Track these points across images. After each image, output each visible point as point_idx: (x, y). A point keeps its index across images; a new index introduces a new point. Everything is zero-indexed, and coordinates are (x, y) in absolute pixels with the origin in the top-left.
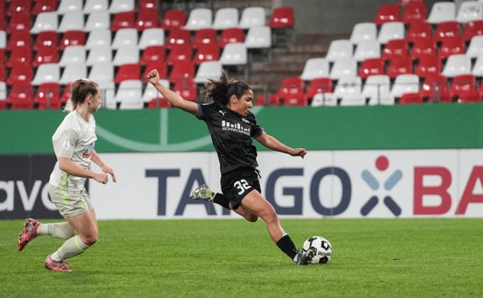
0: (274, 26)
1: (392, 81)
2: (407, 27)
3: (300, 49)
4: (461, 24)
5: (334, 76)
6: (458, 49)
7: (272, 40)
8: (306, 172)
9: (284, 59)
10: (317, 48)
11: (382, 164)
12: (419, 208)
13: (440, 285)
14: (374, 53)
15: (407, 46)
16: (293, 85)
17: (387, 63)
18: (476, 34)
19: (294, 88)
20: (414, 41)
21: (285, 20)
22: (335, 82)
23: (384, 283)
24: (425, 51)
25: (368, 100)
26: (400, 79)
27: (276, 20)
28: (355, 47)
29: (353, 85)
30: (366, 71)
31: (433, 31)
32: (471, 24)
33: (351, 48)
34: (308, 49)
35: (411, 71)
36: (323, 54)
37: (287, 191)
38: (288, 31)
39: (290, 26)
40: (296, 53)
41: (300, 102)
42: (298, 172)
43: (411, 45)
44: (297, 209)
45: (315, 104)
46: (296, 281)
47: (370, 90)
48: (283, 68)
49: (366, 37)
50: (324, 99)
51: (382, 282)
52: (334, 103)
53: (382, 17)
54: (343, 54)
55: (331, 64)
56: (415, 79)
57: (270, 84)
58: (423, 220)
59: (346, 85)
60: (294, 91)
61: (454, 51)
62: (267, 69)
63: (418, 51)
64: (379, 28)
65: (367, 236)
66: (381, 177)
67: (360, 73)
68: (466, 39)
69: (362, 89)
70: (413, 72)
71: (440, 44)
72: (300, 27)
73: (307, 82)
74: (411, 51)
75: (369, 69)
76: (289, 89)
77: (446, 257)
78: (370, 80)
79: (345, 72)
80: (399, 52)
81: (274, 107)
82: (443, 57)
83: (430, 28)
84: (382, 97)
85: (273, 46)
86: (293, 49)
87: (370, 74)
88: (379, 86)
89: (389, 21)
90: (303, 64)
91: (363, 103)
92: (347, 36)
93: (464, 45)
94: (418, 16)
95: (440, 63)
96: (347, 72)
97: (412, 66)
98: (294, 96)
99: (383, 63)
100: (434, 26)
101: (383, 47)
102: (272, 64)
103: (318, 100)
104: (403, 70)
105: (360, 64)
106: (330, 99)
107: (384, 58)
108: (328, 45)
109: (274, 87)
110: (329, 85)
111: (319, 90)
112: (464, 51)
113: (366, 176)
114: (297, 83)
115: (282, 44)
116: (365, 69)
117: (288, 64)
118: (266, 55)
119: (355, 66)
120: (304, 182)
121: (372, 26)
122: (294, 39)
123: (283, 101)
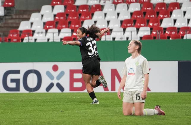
0: (6, 6)
1: (59, 31)
2: (65, 7)
3: (17, 17)
4: (89, 6)
5: (33, 29)
6: (88, 17)
7: (5, 13)
8: (21, 72)
9: (10, 21)
10: (25, 16)
11: (55, 68)
12: (72, 88)
13: (82, 123)
14: (51, 19)
15: (65, 16)
16: (15, 33)
17: (57, 23)
18: (96, 11)
19: (15, 34)
20: (69, 13)
21: (10, 4)
22: (34, 32)
23: (57, 122)
24: (74, 18)
25: (48, 40)
26: (62, 30)
27: (7, 3)
28: (42, 16)
29: (42, 33)
30: (48, 27)
31: (77, 9)
32: (94, 6)
33: (40, 16)
34: (21, 17)
35: (68, 27)
36: (28, 19)
37: (12, 81)
38: (12, 8)
39: (13, 6)
40: (16, 19)
41: (18, 41)
42: (18, 72)
43: (67, 15)
44: (17, 89)
45: (25, 41)
46: (17, 121)
47: (49, 35)
48: (10, 25)
49: (47, 11)
50: (29, 39)
51: (56, 121)
52: (33, 41)
53: (54, 3)
54: (37, 19)
55: (32, 24)
56: (70, 30)
57: (4, 32)
58: (74, 93)
59: (38, 33)
60: (15, 36)
61: (87, 18)
62: (3, 26)
63: (71, 18)
64: (53, 7)
65: (49, 101)
66: (55, 74)
67: (44, 27)
68: (92, 13)
69: (46, 35)
70: (69, 27)
71: (80, 15)
72: (17, 7)
73: (21, 31)
74: (67, 18)
75: (49, 26)
76: (13, 34)
77: (84, 110)
78: (49, 30)
79: (38, 27)
80: (62, 18)
81: (6, 43)
82: (82, 21)
83: (76, 7)
84: (55, 38)
85: (5, 15)
86: (14, 17)
87: (49, 28)
88: (53, 33)
89: (58, 4)
90: (19, 24)
91: (46, 41)
92: (39, 11)
93: (91, 15)
94: (70, 2)
95: (80, 23)
96: (39, 27)
97: (68, 25)
98: (15, 38)
99: (55, 23)
100: (78, 7)
101: (55, 16)
102: (5, 23)
103: (26, 40)
104: (64, 26)
105: (44, 23)
106: (32, 39)
107: (56, 21)
108: (30, 15)
109: (6, 34)
110: (31, 33)
111: (27, 35)
112: (91, 18)
113: (48, 74)
114: (17, 32)
115: (9, 14)
116: (47, 26)
117: (12, 23)
118: (2, 19)
119: (42, 24)
120: (20, 76)
121: (50, 7)
122: (15, 12)
123: (10, 40)
